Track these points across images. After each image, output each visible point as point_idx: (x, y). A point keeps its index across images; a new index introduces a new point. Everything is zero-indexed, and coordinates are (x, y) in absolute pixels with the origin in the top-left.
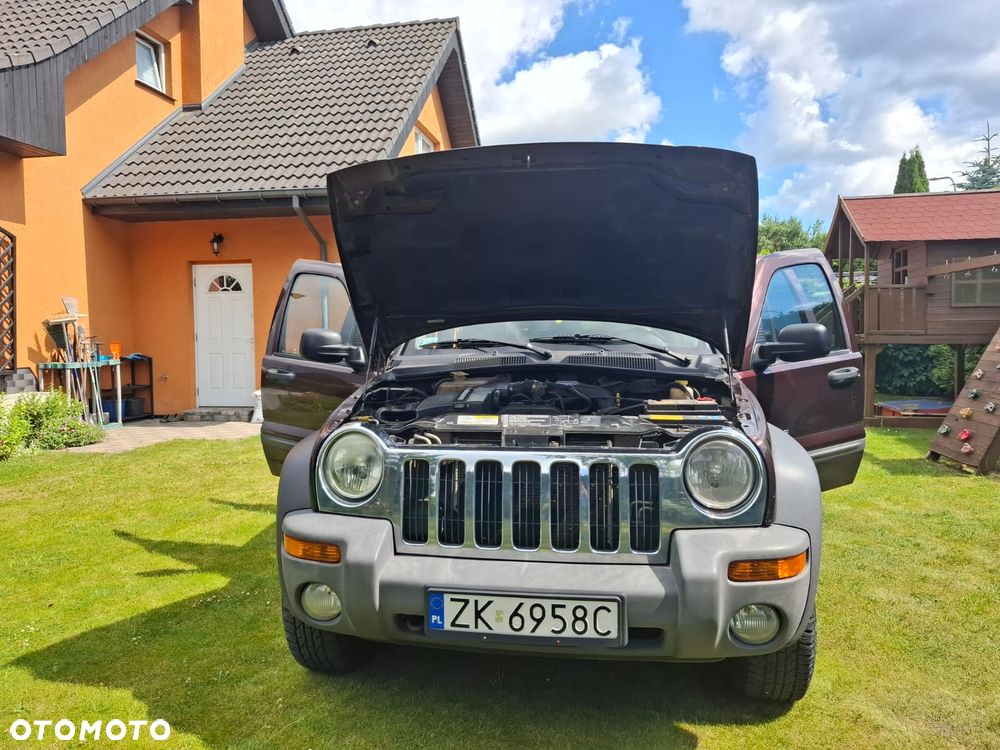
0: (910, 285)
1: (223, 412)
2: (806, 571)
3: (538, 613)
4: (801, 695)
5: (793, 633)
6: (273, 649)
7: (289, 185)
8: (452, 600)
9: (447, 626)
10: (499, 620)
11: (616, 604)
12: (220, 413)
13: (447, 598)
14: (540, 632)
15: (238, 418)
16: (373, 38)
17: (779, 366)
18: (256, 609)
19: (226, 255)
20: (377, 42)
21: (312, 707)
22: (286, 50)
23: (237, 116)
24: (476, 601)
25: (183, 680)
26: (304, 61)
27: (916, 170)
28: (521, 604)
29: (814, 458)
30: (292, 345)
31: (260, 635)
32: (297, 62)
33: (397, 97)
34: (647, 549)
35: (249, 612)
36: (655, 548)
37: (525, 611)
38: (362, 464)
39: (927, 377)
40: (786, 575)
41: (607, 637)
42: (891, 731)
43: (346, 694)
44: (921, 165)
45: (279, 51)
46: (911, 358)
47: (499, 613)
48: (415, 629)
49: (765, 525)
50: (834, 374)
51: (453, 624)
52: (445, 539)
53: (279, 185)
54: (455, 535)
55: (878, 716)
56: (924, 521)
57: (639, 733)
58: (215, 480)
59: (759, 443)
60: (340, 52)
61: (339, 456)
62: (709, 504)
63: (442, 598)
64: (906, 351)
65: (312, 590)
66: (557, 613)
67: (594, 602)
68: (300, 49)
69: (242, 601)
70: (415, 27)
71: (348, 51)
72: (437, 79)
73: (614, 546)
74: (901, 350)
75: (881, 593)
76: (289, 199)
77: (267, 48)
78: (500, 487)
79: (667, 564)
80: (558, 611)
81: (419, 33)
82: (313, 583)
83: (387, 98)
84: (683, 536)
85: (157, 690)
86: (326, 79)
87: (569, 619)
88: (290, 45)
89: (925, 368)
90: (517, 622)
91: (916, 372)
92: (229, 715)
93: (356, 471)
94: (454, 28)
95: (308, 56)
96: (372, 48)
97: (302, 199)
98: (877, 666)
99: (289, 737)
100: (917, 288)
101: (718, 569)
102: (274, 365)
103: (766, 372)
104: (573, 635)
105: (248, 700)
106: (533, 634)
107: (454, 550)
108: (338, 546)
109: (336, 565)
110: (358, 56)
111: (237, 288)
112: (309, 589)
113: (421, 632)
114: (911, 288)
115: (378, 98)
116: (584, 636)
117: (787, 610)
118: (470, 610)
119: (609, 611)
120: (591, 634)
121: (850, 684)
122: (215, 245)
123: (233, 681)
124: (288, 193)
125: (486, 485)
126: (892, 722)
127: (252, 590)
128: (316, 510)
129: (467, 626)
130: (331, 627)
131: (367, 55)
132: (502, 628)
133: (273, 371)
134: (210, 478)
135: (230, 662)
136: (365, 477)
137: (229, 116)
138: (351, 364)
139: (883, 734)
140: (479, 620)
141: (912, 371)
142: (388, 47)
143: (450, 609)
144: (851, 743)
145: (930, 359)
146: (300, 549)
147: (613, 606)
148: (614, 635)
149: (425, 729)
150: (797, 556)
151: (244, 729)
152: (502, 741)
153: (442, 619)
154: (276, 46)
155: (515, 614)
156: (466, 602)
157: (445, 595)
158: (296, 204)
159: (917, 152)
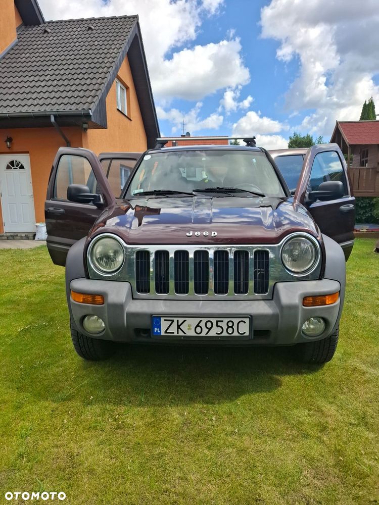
0: (369, 167)
1: (19, 235)
2: (338, 301)
3: (209, 325)
4: (329, 360)
5: (331, 330)
6: (65, 350)
7: (48, 109)
8: (165, 320)
9: (163, 333)
10: (189, 329)
11: (248, 319)
12: (17, 236)
13: (162, 319)
14: (210, 334)
15: (27, 238)
16: (90, 25)
17: (318, 204)
18: (52, 332)
19: (15, 149)
20: (93, 28)
21: (89, 376)
22: (41, 31)
23: (15, 69)
24: (178, 321)
25: (19, 367)
26: (52, 38)
27: (371, 110)
28: (201, 321)
29: (341, 246)
30: (62, 194)
31: (56, 344)
32: (47, 38)
33: (106, 60)
34: (262, 292)
35: (49, 332)
36: (266, 291)
37: (202, 325)
38: (112, 254)
39: (371, 214)
40: (330, 303)
41: (244, 335)
42: (370, 374)
43: (106, 370)
44: (374, 107)
45: (36, 31)
46: (365, 205)
47: (189, 326)
48: (145, 335)
49: (320, 279)
50: (342, 207)
51: (166, 332)
52: (158, 290)
53: (42, 109)
54: (164, 289)
55: (364, 368)
56: (375, 280)
57: (254, 380)
58: (20, 269)
59: (318, 239)
60: (72, 33)
61: (98, 250)
62: (293, 270)
63: (160, 320)
64: (362, 201)
65: (88, 319)
66: (219, 325)
67: (237, 319)
68: (49, 31)
69: (45, 327)
70: (114, 20)
71: (76, 33)
72: (127, 50)
73: (246, 292)
74: (359, 200)
75: (359, 313)
76: (49, 117)
77: (30, 29)
78: (188, 263)
79: (272, 299)
80: (219, 324)
81: (117, 24)
82: (90, 315)
83: (101, 60)
84: (280, 286)
85: (6, 372)
86: (65, 49)
87: (225, 327)
88: (43, 28)
89: (371, 210)
90: (198, 330)
91: (366, 212)
92: (46, 383)
93: (108, 257)
94: (136, 22)
95: (54, 35)
96: (90, 32)
97: (55, 117)
98: (361, 345)
99: (79, 391)
100: (372, 169)
101: (299, 301)
102: (52, 205)
103: (310, 207)
104: (227, 335)
105: (54, 375)
106: (206, 335)
107: (164, 295)
108: (103, 296)
109: (101, 306)
110: (83, 36)
111: (22, 167)
112: (86, 319)
113: (149, 336)
114: (369, 169)
115: (95, 60)
116: (233, 335)
117: (330, 319)
118: (175, 325)
119: (245, 322)
120: (236, 334)
121: (350, 354)
122: (8, 143)
123: (46, 366)
124: (47, 113)
125: (180, 263)
126: (371, 370)
127: (49, 322)
128: (88, 278)
129: (173, 333)
130: (99, 337)
131: (87, 36)
132: (192, 333)
133: (51, 209)
134: (17, 268)
135: (42, 357)
136: (113, 261)
137: (10, 69)
138: (95, 204)
139: (368, 375)
140: (179, 330)
141: (364, 211)
142: (99, 31)
143: (164, 325)
144: (353, 380)
145: (373, 205)
146: (81, 298)
147: (247, 320)
148: (247, 334)
149: (149, 384)
150: (335, 293)
151: (55, 389)
152: (188, 387)
153: (160, 330)
154: (34, 29)
155: (198, 326)
156: (173, 321)
157: (161, 318)
158: (53, 119)
159: (372, 100)
